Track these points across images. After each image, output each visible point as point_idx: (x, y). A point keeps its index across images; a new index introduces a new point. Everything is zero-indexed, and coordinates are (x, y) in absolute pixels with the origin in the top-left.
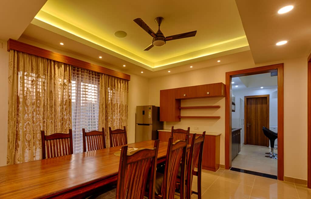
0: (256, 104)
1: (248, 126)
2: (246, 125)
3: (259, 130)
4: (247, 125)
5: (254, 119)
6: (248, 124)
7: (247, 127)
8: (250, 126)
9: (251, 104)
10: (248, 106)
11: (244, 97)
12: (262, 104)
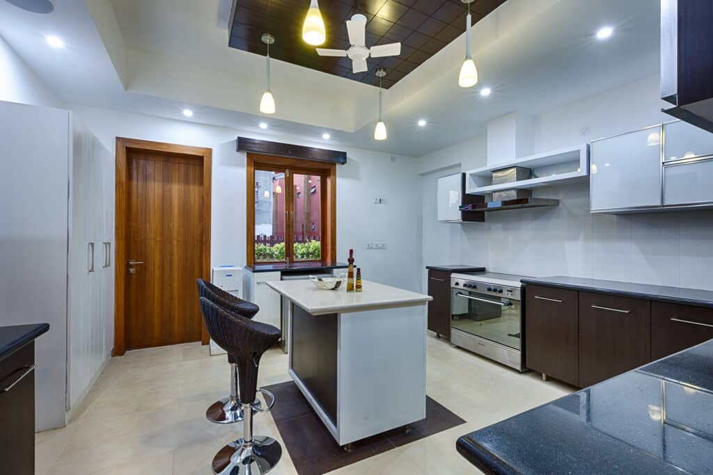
0: (167, 179)
1: (132, 270)
2: (123, 268)
3: (176, 284)
4: (128, 266)
5: (158, 239)
6: (132, 263)
7: (128, 274)
8: (142, 269)
9: (146, 178)
10: (134, 182)
11: (115, 139)
12: (187, 182)
